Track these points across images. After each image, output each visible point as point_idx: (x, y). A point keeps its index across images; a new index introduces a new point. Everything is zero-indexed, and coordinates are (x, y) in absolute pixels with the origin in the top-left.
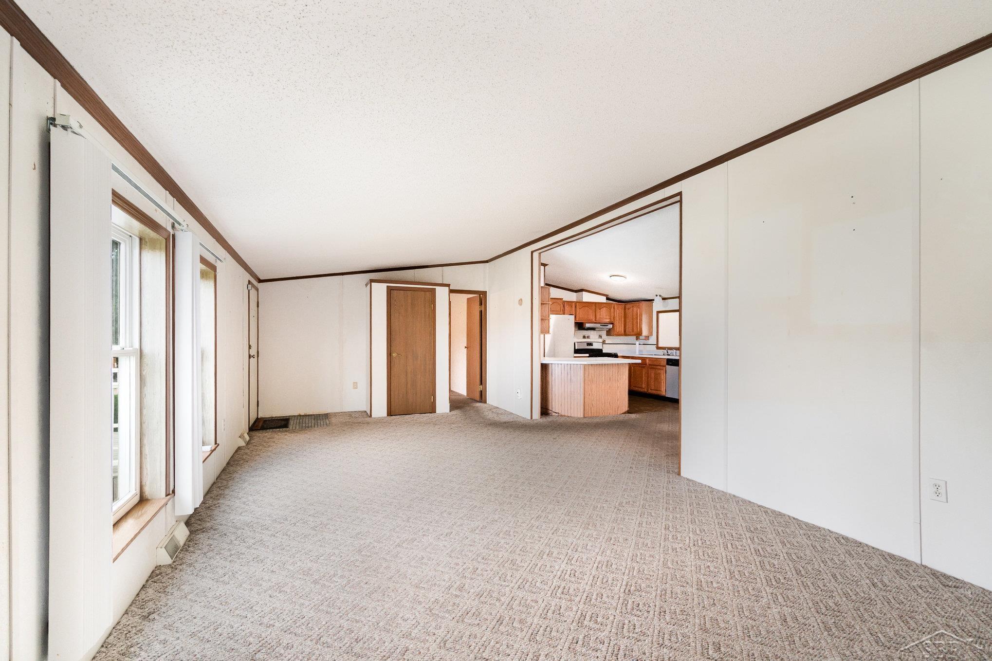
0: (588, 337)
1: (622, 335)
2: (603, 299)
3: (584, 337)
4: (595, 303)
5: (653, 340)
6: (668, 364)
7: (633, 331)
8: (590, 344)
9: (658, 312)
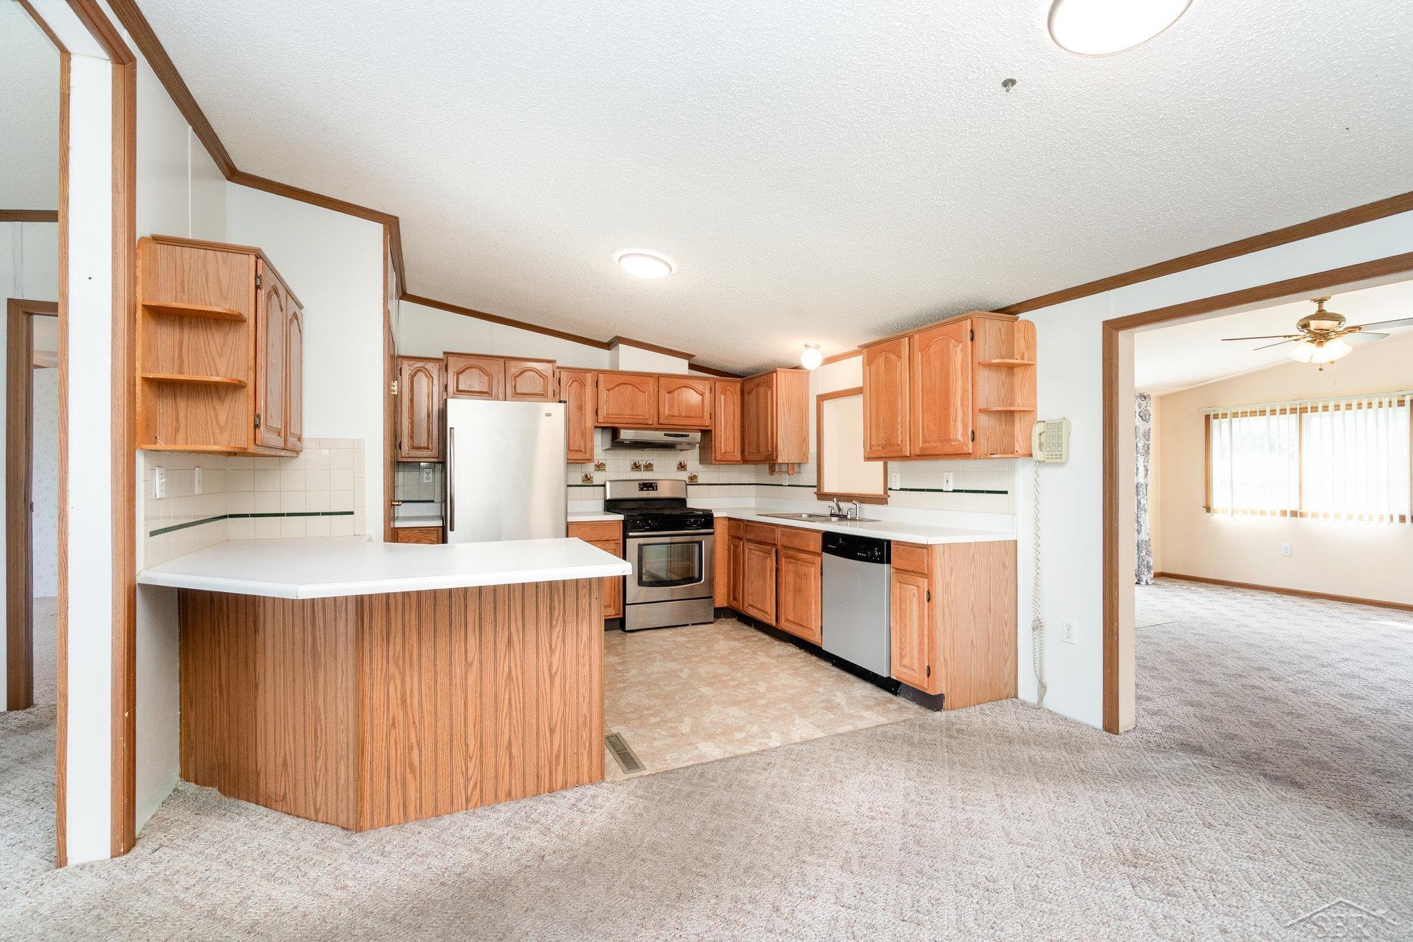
0: (649, 467)
1: (734, 463)
2: (680, 367)
3: (636, 467)
4: (658, 377)
5: (809, 476)
6: (825, 549)
7: (758, 452)
8: (648, 486)
9: (821, 398)
